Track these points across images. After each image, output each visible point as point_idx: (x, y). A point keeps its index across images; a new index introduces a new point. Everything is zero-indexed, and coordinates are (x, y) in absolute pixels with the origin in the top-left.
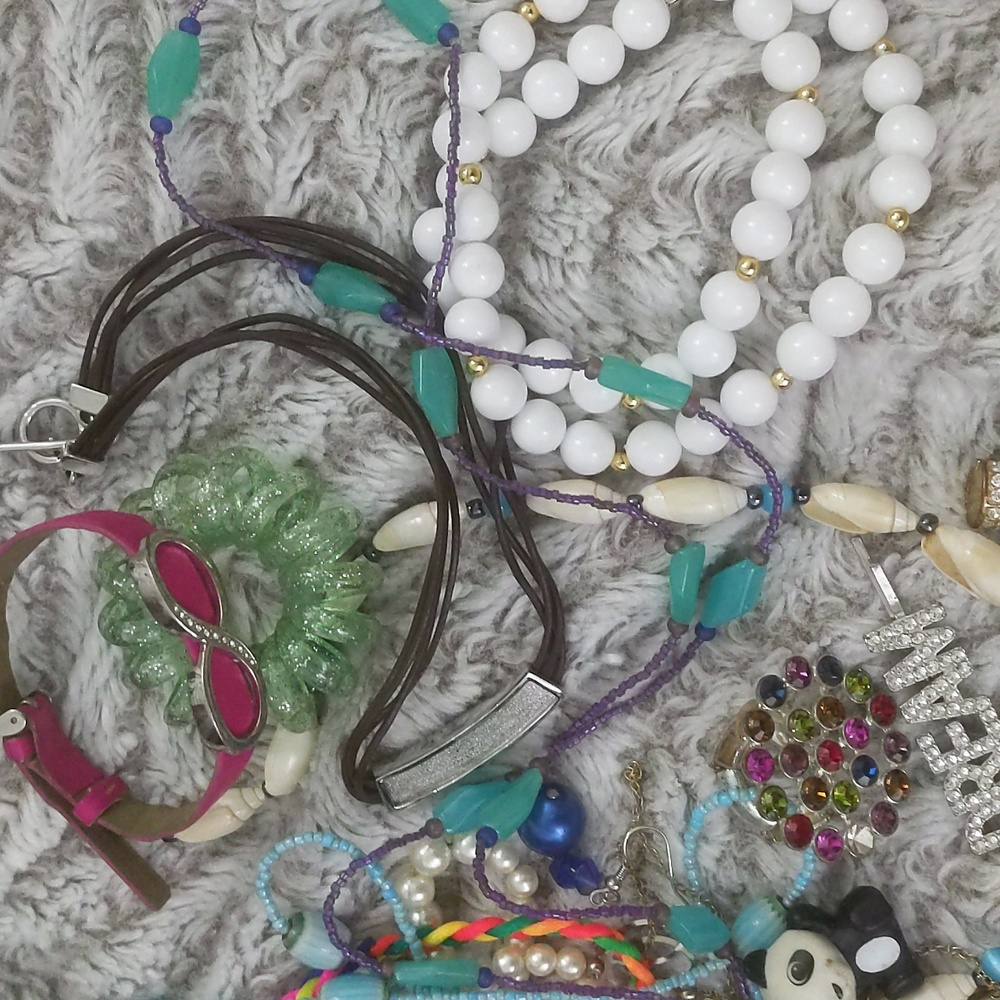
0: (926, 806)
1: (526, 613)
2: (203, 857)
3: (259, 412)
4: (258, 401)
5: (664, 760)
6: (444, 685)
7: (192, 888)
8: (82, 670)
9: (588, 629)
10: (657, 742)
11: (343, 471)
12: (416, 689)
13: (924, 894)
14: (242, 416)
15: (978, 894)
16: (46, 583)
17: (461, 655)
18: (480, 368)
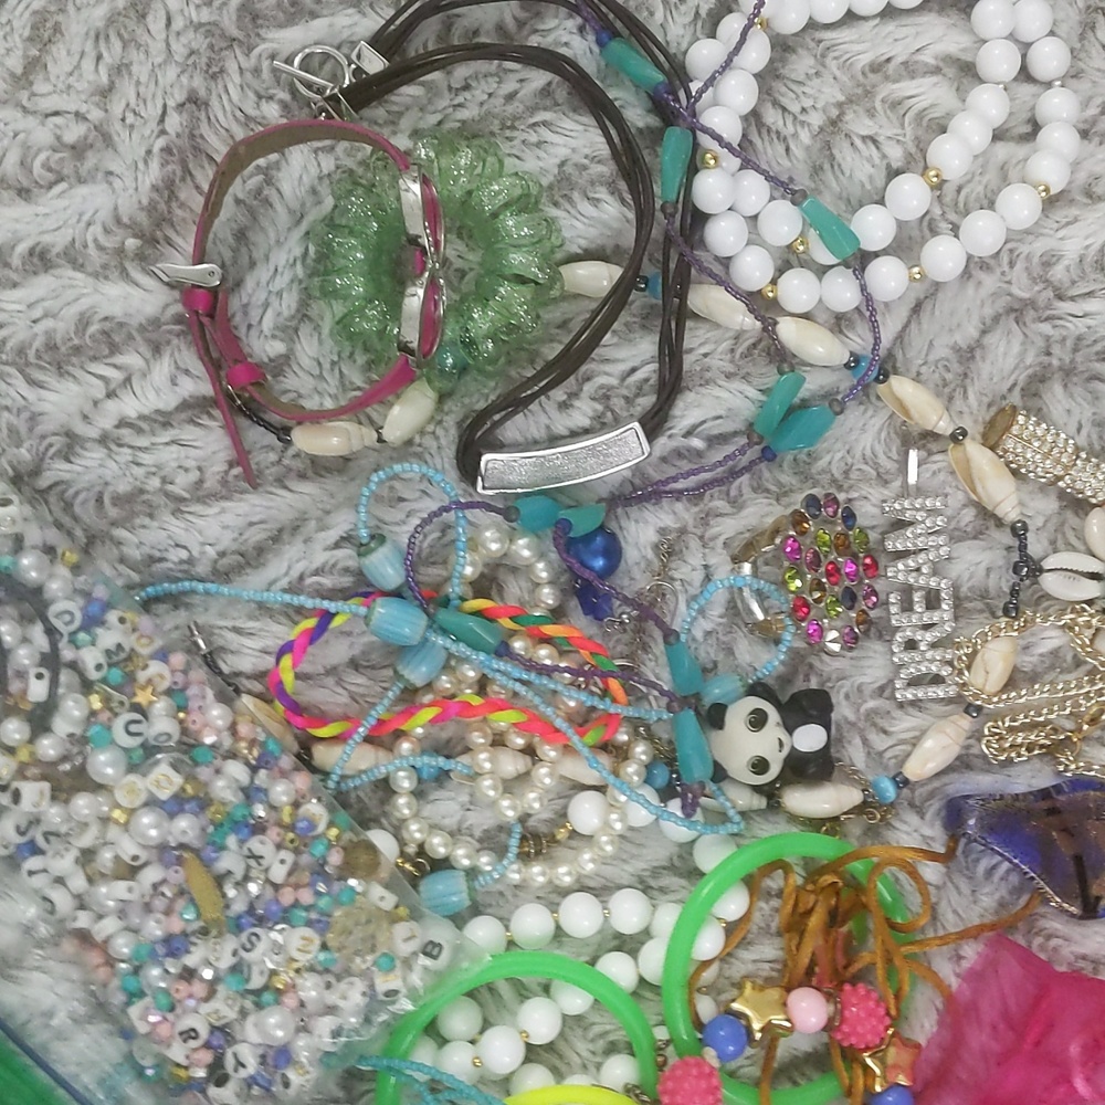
1: (646, 380)
2: (292, 474)
3: (513, 128)
4: (515, 118)
5: (694, 543)
6: (564, 406)
7: (271, 493)
8: (262, 273)
9: (691, 411)
10: (694, 530)
11: (556, 204)
12: (543, 397)
13: (846, 719)
14: (495, 127)
15: (885, 732)
16: (259, 191)
17: (588, 388)
18: (712, 162)
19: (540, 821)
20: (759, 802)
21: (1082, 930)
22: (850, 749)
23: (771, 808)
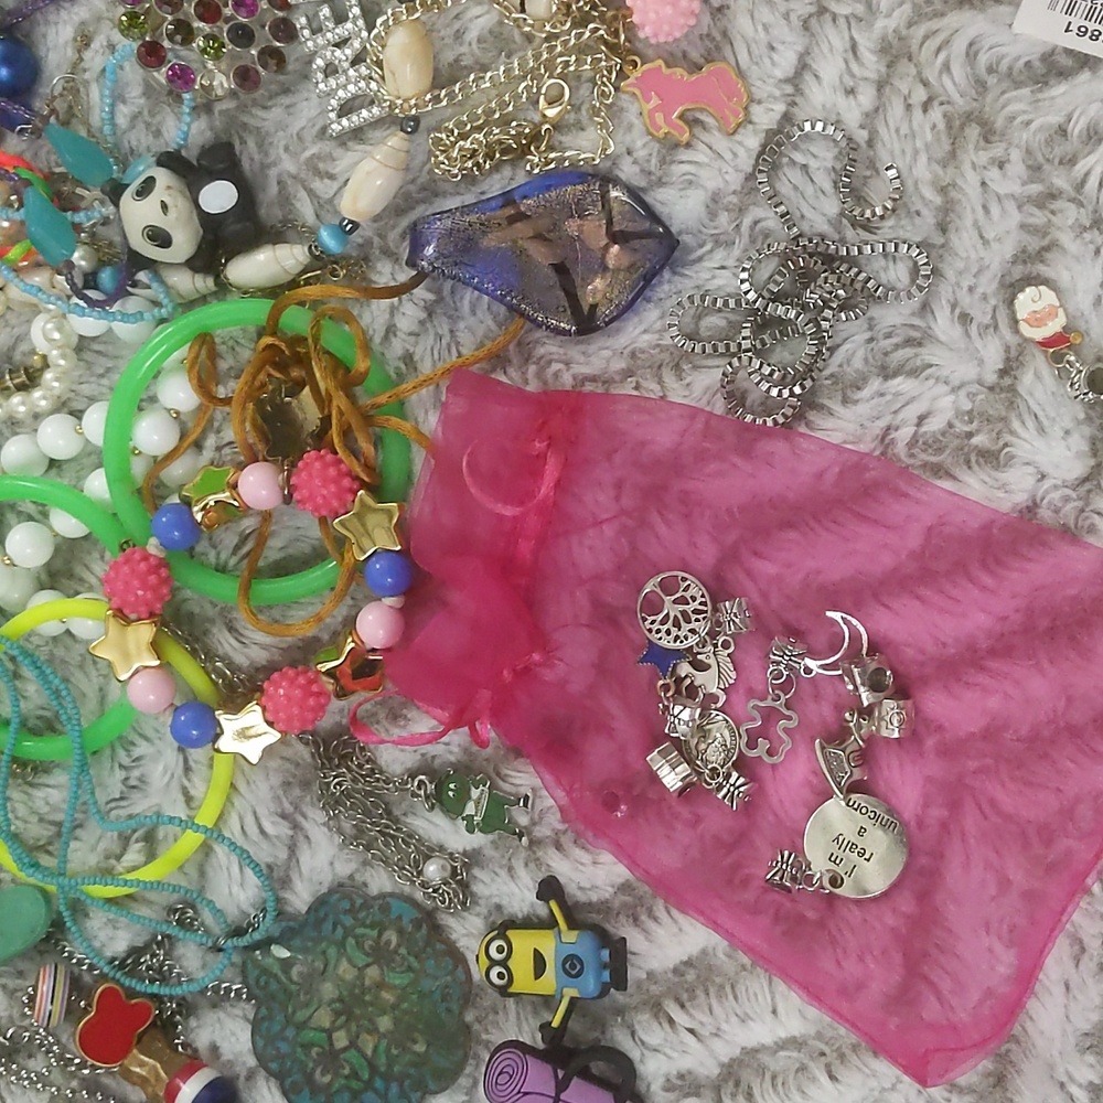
0: (306, 95)
10: (106, 15)
13: (288, 172)
15: (330, 176)
19: (24, 354)
20: (204, 283)
21: (582, 347)
22: (298, 205)
23: (223, 288)
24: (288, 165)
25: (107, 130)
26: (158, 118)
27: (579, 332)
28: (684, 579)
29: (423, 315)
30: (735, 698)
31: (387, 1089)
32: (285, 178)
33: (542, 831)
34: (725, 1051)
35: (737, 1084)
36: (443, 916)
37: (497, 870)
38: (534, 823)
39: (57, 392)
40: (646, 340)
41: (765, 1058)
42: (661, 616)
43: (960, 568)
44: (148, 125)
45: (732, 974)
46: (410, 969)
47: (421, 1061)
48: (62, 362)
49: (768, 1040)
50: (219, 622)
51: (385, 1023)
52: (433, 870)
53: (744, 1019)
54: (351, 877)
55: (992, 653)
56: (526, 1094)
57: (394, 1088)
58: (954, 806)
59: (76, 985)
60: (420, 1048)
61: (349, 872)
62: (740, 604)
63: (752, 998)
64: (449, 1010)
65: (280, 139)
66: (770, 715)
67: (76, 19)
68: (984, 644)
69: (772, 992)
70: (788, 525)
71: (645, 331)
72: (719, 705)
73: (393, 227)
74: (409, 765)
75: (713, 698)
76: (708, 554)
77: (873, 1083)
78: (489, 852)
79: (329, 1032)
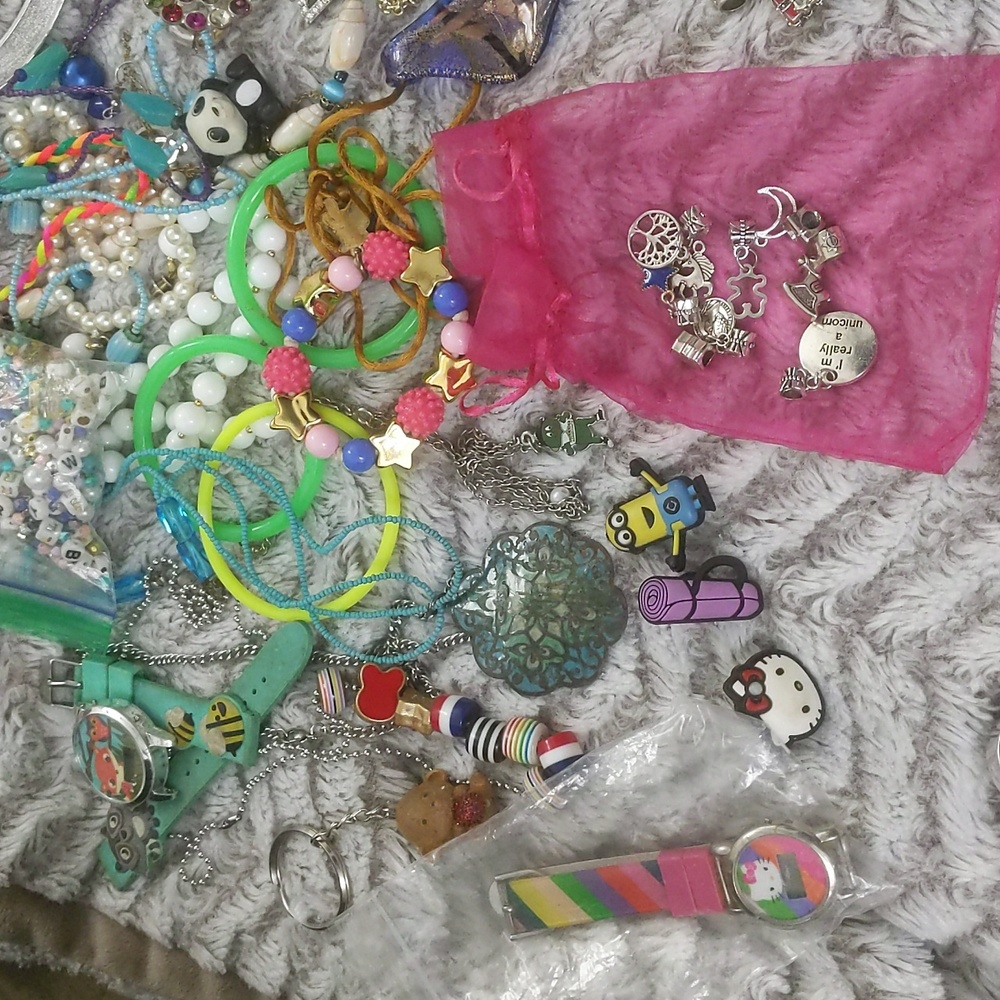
15: (317, 51)
19: (160, 268)
20: (260, 159)
21: (524, 86)
22: (303, 80)
23: (274, 157)
24: (288, 57)
25: (162, 88)
26: (193, 66)
27: (519, 76)
28: (653, 215)
29: (412, 116)
30: (718, 282)
31: (579, 653)
32: (289, 67)
33: (619, 434)
34: (802, 527)
35: (821, 549)
36: (576, 524)
37: (600, 475)
38: (612, 430)
39: (190, 279)
40: (565, 62)
41: (834, 525)
42: (647, 248)
43: (836, 117)
44: (187, 74)
45: (789, 477)
46: (566, 567)
47: (595, 626)
48: (187, 255)
49: (831, 510)
50: (351, 384)
51: (562, 610)
52: (556, 496)
53: (809, 502)
54: (504, 528)
55: (881, 166)
56: (671, 605)
57: (583, 650)
58: (899, 288)
59: (345, 678)
60: (592, 616)
61: (501, 525)
62: (694, 211)
63: (809, 486)
64: (601, 582)
65: (276, 43)
66: (747, 284)
67: (117, 28)
68: (873, 162)
69: (821, 476)
70: (710, 142)
71: (563, 55)
72: (710, 293)
73: (371, 67)
74: (513, 429)
75: (704, 290)
76: (663, 190)
77: (914, 502)
78: (590, 468)
79: (526, 632)
